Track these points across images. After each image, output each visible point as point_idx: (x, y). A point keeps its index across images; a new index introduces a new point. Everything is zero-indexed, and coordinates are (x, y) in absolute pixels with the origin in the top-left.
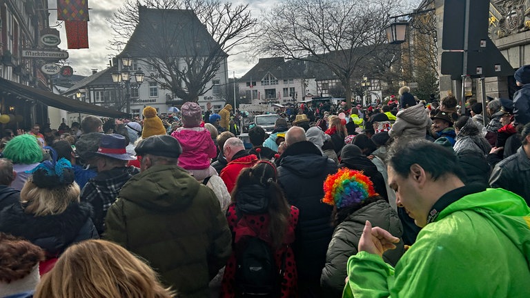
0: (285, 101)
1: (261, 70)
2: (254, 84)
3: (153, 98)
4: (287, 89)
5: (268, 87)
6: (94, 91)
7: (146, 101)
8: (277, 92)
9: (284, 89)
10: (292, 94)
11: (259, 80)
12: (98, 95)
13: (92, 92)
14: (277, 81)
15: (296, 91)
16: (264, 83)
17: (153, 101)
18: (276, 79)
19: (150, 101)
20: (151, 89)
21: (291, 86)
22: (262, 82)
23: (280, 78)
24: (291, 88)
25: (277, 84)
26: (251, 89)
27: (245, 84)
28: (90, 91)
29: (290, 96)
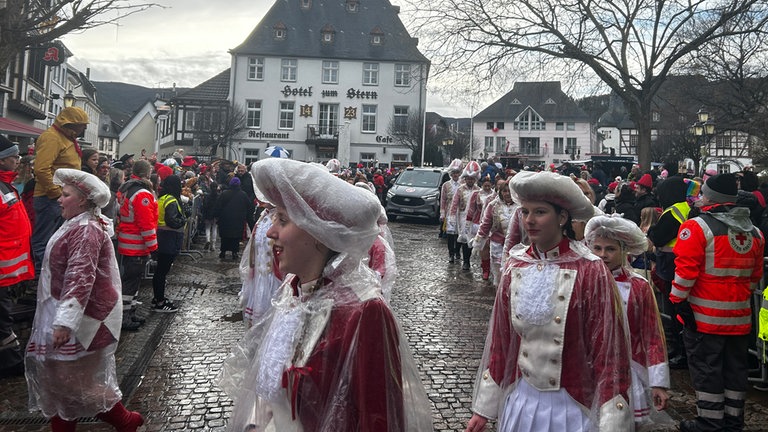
0: (556, 161)
1: (516, 102)
2: (501, 126)
3: (285, 130)
4: (562, 139)
5: (526, 134)
6: (185, 110)
7: (271, 136)
8: (542, 144)
9: (556, 139)
10: (570, 151)
11: (511, 119)
12: (190, 117)
13: (181, 112)
14: (544, 124)
15: (578, 144)
16: (519, 126)
17: (284, 136)
18: (541, 119)
19: (279, 136)
20: (283, 116)
21: (571, 135)
22: (516, 124)
23: (548, 118)
24: (569, 140)
25: (544, 129)
26: (495, 136)
27: (485, 125)
28: (178, 109)
29: (567, 152)
